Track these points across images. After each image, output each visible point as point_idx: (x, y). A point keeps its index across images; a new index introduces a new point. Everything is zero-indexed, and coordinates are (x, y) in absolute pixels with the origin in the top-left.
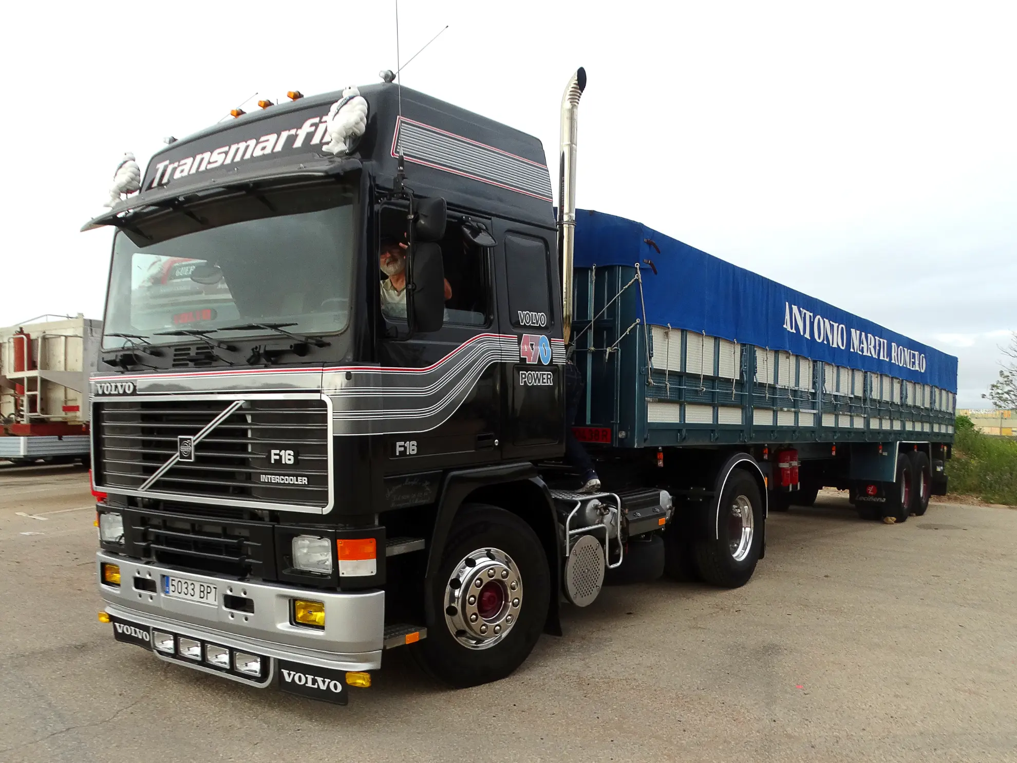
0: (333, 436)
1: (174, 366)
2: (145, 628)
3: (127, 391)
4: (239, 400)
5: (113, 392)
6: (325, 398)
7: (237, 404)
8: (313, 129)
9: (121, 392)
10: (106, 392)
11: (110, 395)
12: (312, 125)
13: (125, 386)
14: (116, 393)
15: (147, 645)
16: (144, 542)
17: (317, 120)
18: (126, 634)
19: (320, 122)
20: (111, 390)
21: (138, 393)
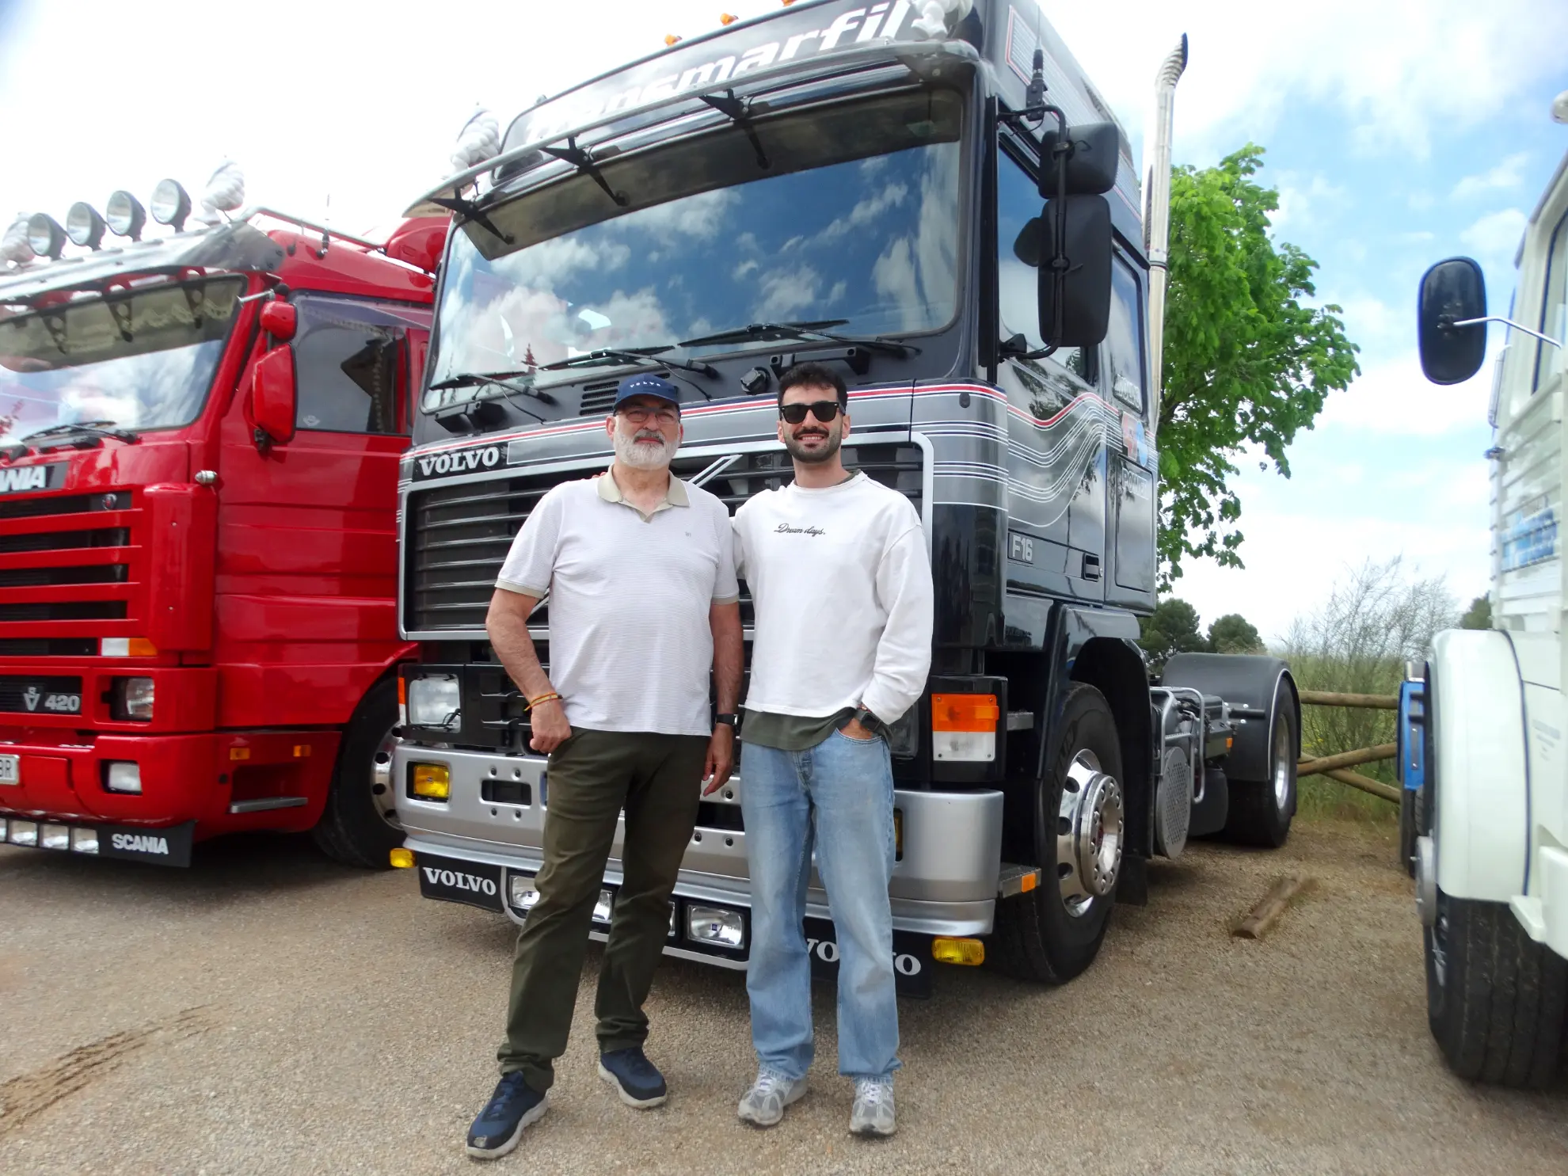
0: (934, 505)
1: (582, 413)
2: (491, 872)
3: (486, 462)
4: (729, 455)
5: (456, 468)
6: (917, 437)
7: (725, 461)
8: (854, 25)
9: (472, 465)
10: (439, 470)
11: (449, 474)
12: (851, 21)
13: (482, 454)
14: (463, 468)
15: (492, 903)
16: (505, 720)
17: (861, 12)
18: (445, 886)
19: (868, 14)
20: (451, 466)
21: (508, 463)
